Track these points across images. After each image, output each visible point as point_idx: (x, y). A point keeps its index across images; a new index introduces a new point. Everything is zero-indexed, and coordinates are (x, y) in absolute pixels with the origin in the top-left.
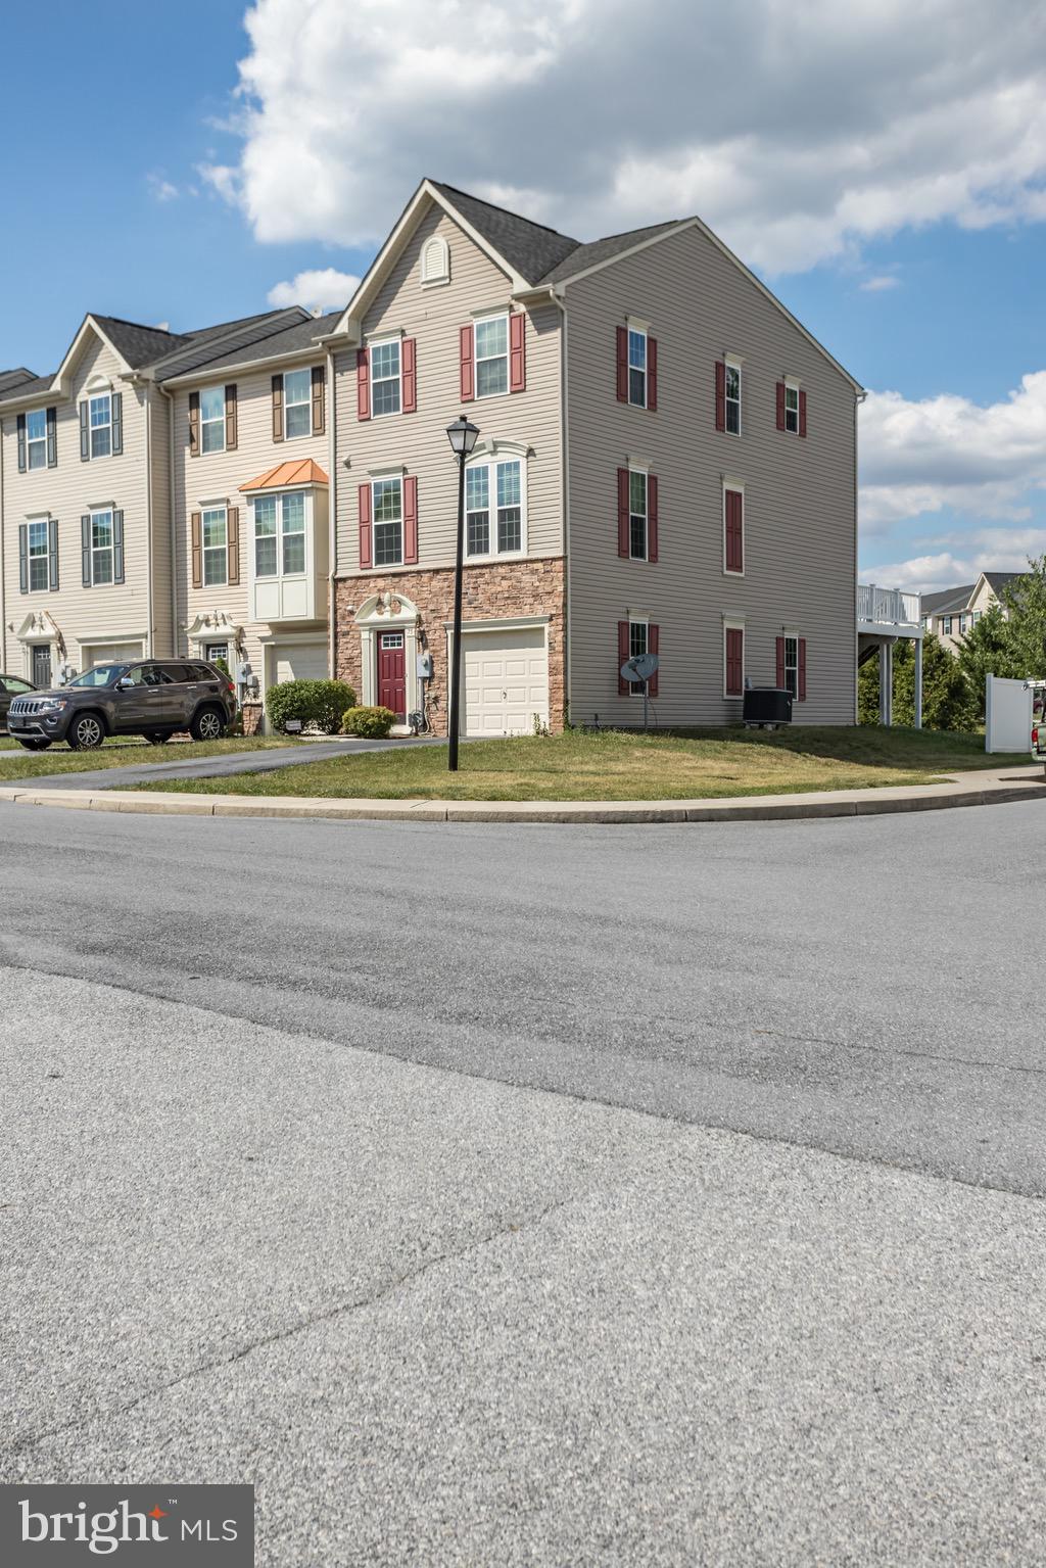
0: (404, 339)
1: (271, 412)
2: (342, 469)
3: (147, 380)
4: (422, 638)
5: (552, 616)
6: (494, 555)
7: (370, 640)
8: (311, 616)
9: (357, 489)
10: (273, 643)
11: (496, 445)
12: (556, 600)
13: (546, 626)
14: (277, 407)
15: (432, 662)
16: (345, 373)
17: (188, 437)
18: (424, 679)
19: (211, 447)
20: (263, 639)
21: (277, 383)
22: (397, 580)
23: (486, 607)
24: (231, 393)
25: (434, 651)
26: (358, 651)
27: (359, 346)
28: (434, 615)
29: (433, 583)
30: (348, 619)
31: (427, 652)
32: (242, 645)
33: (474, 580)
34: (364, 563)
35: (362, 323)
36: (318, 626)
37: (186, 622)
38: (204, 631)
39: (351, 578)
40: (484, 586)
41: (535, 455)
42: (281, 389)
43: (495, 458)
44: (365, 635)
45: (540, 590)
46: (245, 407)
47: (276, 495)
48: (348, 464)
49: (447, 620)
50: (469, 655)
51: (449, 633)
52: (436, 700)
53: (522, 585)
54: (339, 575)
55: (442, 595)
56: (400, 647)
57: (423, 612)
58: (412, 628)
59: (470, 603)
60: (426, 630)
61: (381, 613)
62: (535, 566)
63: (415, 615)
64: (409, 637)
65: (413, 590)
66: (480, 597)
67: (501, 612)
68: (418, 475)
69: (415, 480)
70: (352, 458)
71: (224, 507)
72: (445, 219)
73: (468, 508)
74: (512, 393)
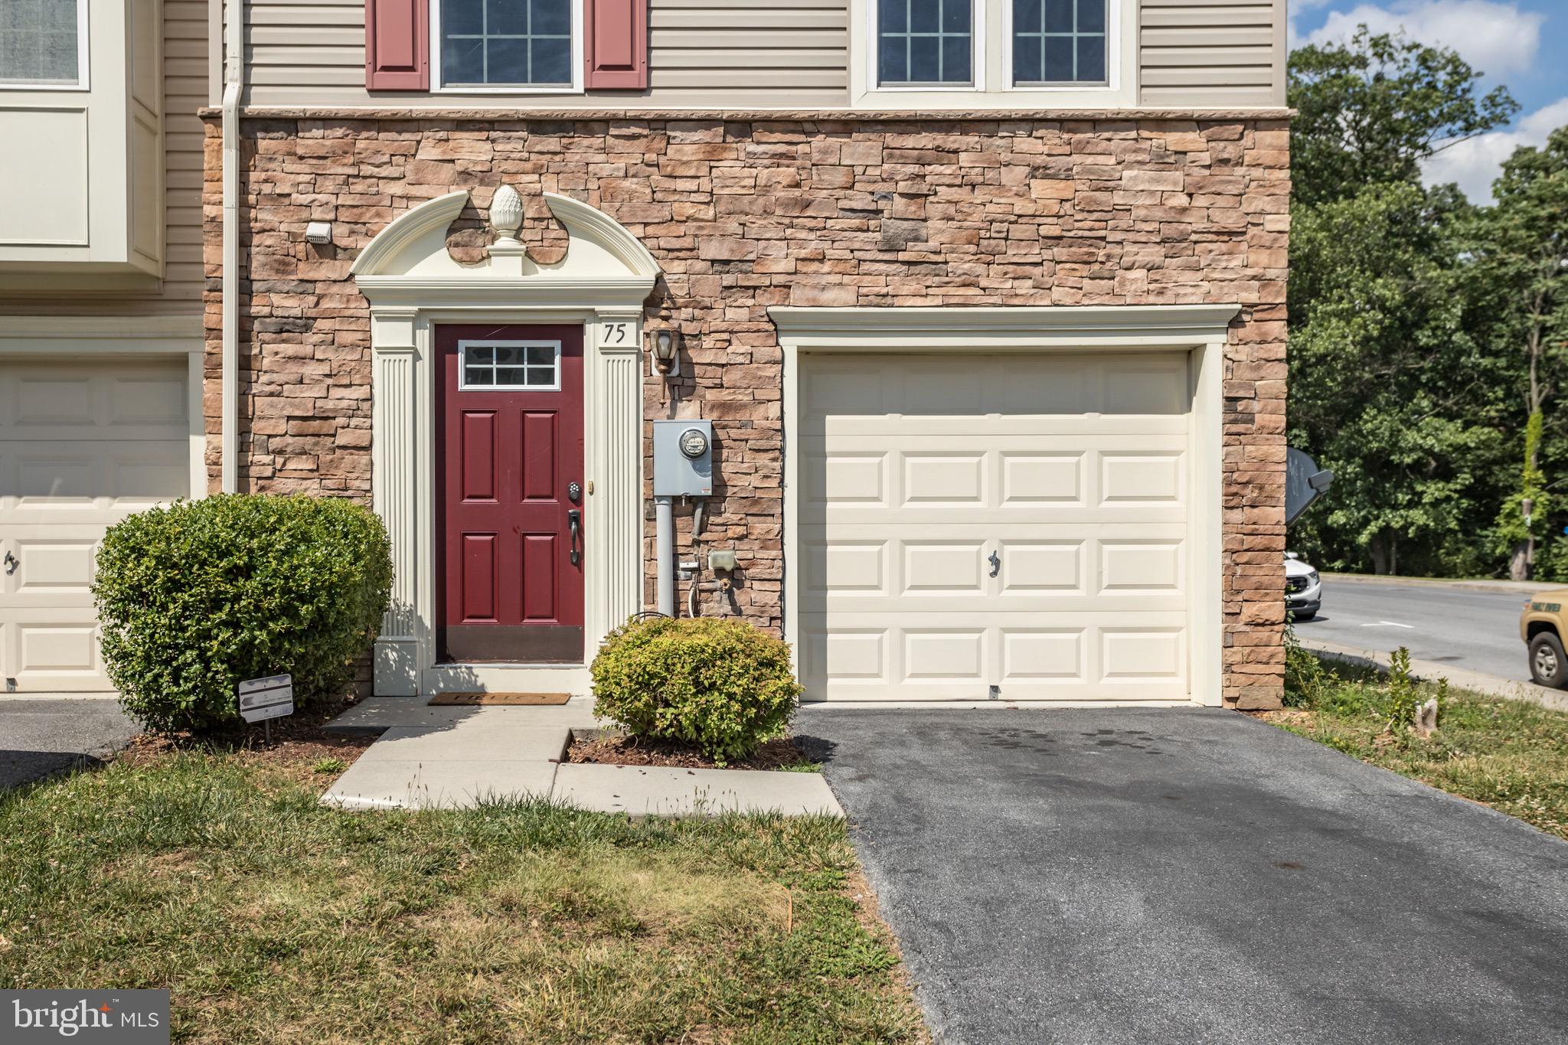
4: (671, 368)
5: (1249, 308)
6: (993, 89)
7: (417, 357)
8: (107, 249)
12: (1263, 257)
13: (1215, 346)
15: (717, 444)
18: (681, 505)
22: (552, 143)
23: (962, 265)
25: (725, 407)
26: (361, 392)
28: (728, 279)
29: (728, 166)
30: (305, 271)
31: (688, 410)
33: (914, 169)
34: (389, 69)
36: (151, 289)
39: (326, 122)
40: (954, 194)
44: (385, 334)
45: (1195, 222)
49: (785, 301)
50: (840, 429)
51: (791, 345)
52: (734, 577)
53: (1118, 198)
54: (261, 104)
55: (767, 212)
56: (556, 386)
57: (678, 267)
58: (623, 319)
59: (891, 246)
60: (688, 328)
61: (472, 262)
62: (1173, 139)
63: (645, 273)
64: (605, 351)
65: (629, 184)
66: (937, 233)
67: (1025, 287)
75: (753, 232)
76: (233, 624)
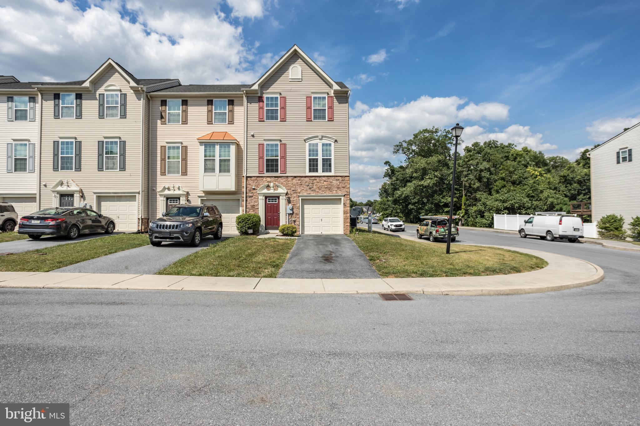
0: (281, 96)
1: (207, 113)
2: (250, 138)
4: (289, 201)
5: (345, 195)
6: (320, 173)
7: (263, 199)
8: (233, 189)
9: (258, 145)
10: (206, 198)
11: (322, 137)
12: (347, 190)
13: (342, 198)
14: (210, 111)
15: (293, 208)
16: (252, 104)
17: (160, 116)
18: (289, 214)
19: (171, 121)
20: (199, 197)
21: (210, 103)
22: (277, 179)
23: (317, 190)
24: (185, 103)
25: (294, 204)
26: (258, 203)
27: (259, 95)
28: (294, 192)
29: (294, 181)
30: (252, 191)
31: (290, 205)
32: (189, 198)
33: (312, 181)
34: (261, 172)
35: (262, 88)
36: (237, 193)
37: (156, 188)
38: (167, 192)
39: (254, 177)
40: (316, 183)
41: (337, 142)
42: (212, 105)
43: (321, 141)
44: (260, 197)
45: (340, 186)
46: (192, 109)
47: (216, 143)
48: (253, 136)
49: (300, 194)
50: (306, 206)
51: (300, 198)
52: (295, 221)
53: (333, 184)
54: (248, 175)
55: (298, 185)
56: (277, 202)
57: (289, 191)
58: (284, 196)
59: (310, 188)
60: (290, 197)
61: (269, 190)
62: (338, 178)
63: (286, 192)
64: (282, 199)
65: (284, 182)
66: (315, 187)
67: (323, 192)
68: (287, 143)
69: (285, 145)
70: (255, 134)
71: (180, 145)
72: (300, 60)
73: (309, 156)
74: (328, 121)
75: (296, 187)
76: (248, 225)
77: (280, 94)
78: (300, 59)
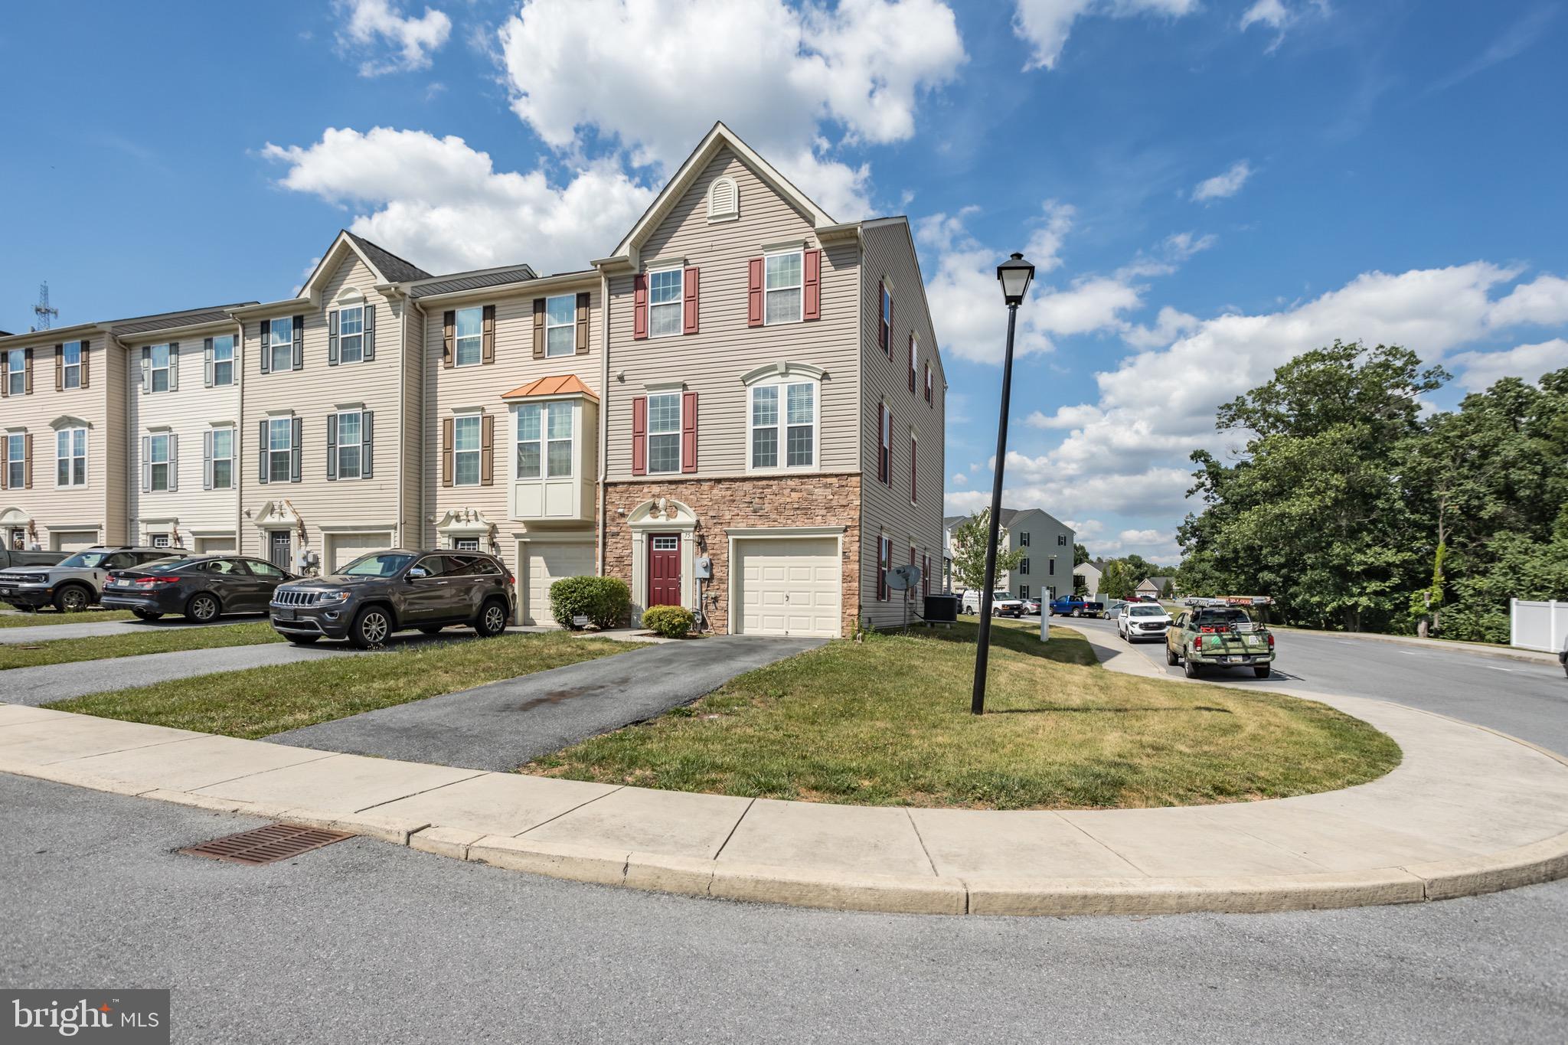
0: (687, 267)
1: (532, 331)
2: (615, 385)
3: (404, 294)
4: (701, 544)
5: (847, 527)
6: (782, 468)
7: (643, 542)
8: (577, 516)
9: (632, 402)
10: (528, 540)
11: (788, 367)
12: (852, 512)
13: (840, 537)
14: (539, 327)
15: (712, 564)
16: (621, 296)
17: (442, 351)
18: (703, 580)
19: (465, 360)
20: (517, 536)
21: (539, 306)
22: (674, 487)
23: (773, 516)
24: (490, 313)
25: (714, 555)
26: (629, 550)
27: (637, 272)
28: (715, 521)
29: (715, 491)
30: (618, 521)
31: (705, 555)
32: (495, 540)
33: (761, 490)
34: (638, 470)
35: (641, 252)
36: (585, 525)
37: (435, 517)
38: (454, 526)
39: (623, 483)
40: (771, 496)
41: (830, 379)
42: (543, 311)
43: (785, 379)
44: (636, 536)
46: (503, 327)
47: (541, 403)
48: (621, 379)
49: (729, 526)
50: (748, 560)
51: (731, 538)
52: (715, 600)
53: (814, 497)
54: (609, 480)
55: (724, 503)
56: (676, 549)
57: (703, 518)
58: (689, 532)
59: (755, 511)
60: (705, 534)
61: (655, 517)
62: (829, 480)
63: (695, 519)
64: (686, 540)
65: (692, 497)
66: (767, 507)
67: (789, 522)
68: (700, 392)
69: (696, 396)
70: (626, 373)
71: (478, 414)
72: (735, 163)
73: (755, 424)
74: (806, 321)
75: (721, 508)
77: (686, 262)
78: (735, 160)
